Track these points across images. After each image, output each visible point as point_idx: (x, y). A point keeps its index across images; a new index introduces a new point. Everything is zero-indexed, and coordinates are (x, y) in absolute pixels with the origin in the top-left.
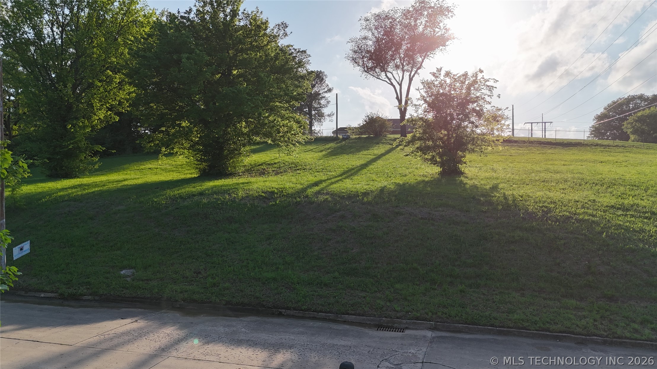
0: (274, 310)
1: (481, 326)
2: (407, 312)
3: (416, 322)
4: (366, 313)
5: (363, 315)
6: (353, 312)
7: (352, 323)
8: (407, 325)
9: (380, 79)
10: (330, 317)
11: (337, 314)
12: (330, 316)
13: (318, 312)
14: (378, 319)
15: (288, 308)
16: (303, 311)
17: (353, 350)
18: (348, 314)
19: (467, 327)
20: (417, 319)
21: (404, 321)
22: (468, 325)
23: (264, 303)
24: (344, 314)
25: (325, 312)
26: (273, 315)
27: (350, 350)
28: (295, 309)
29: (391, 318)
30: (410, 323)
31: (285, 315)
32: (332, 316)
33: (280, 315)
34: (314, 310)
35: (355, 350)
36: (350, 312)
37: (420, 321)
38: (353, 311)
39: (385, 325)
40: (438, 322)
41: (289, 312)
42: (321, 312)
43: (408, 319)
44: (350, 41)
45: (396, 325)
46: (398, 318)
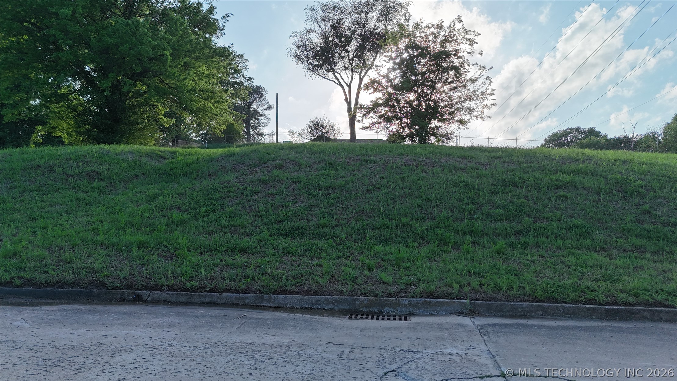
0: (126, 292)
1: (568, 303)
2: (408, 285)
3: (430, 302)
4: (325, 289)
5: (316, 293)
6: (295, 289)
7: (293, 309)
8: (411, 309)
9: (326, 78)
10: (247, 301)
11: (261, 292)
12: (247, 298)
13: (222, 292)
14: (350, 298)
15: (157, 288)
16: (189, 291)
17: (295, 353)
18: (284, 292)
19: (541, 306)
20: (431, 295)
21: (406, 301)
22: (540, 304)
23: (107, 281)
24: (275, 292)
25: (237, 291)
26: (122, 301)
27: (289, 353)
28: (171, 288)
29: (376, 295)
30: (418, 303)
31: (148, 302)
32: (250, 298)
33: (138, 300)
34: (212, 289)
35: (300, 352)
36: (289, 288)
37: (438, 300)
38: (296, 286)
39: (365, 310)
40: (476, 299)
41: (156, 294)
42: (227, 290)
43: (413, 297)
44: (293, 35)
45: (387, 309)
46: (390, 295)
